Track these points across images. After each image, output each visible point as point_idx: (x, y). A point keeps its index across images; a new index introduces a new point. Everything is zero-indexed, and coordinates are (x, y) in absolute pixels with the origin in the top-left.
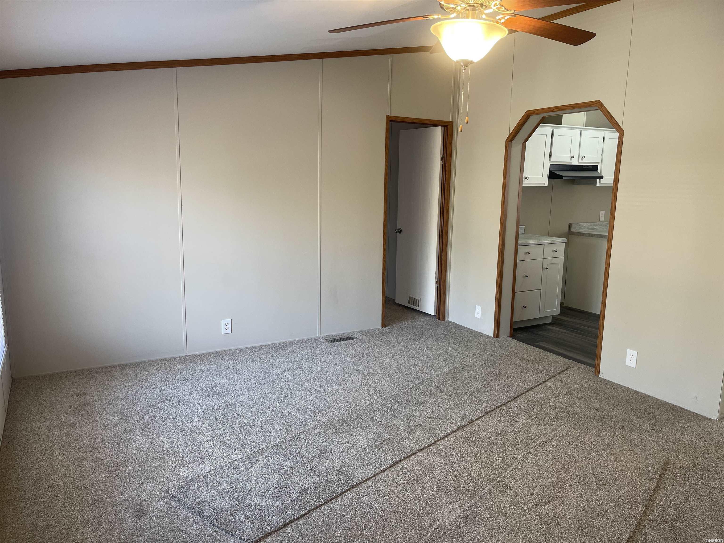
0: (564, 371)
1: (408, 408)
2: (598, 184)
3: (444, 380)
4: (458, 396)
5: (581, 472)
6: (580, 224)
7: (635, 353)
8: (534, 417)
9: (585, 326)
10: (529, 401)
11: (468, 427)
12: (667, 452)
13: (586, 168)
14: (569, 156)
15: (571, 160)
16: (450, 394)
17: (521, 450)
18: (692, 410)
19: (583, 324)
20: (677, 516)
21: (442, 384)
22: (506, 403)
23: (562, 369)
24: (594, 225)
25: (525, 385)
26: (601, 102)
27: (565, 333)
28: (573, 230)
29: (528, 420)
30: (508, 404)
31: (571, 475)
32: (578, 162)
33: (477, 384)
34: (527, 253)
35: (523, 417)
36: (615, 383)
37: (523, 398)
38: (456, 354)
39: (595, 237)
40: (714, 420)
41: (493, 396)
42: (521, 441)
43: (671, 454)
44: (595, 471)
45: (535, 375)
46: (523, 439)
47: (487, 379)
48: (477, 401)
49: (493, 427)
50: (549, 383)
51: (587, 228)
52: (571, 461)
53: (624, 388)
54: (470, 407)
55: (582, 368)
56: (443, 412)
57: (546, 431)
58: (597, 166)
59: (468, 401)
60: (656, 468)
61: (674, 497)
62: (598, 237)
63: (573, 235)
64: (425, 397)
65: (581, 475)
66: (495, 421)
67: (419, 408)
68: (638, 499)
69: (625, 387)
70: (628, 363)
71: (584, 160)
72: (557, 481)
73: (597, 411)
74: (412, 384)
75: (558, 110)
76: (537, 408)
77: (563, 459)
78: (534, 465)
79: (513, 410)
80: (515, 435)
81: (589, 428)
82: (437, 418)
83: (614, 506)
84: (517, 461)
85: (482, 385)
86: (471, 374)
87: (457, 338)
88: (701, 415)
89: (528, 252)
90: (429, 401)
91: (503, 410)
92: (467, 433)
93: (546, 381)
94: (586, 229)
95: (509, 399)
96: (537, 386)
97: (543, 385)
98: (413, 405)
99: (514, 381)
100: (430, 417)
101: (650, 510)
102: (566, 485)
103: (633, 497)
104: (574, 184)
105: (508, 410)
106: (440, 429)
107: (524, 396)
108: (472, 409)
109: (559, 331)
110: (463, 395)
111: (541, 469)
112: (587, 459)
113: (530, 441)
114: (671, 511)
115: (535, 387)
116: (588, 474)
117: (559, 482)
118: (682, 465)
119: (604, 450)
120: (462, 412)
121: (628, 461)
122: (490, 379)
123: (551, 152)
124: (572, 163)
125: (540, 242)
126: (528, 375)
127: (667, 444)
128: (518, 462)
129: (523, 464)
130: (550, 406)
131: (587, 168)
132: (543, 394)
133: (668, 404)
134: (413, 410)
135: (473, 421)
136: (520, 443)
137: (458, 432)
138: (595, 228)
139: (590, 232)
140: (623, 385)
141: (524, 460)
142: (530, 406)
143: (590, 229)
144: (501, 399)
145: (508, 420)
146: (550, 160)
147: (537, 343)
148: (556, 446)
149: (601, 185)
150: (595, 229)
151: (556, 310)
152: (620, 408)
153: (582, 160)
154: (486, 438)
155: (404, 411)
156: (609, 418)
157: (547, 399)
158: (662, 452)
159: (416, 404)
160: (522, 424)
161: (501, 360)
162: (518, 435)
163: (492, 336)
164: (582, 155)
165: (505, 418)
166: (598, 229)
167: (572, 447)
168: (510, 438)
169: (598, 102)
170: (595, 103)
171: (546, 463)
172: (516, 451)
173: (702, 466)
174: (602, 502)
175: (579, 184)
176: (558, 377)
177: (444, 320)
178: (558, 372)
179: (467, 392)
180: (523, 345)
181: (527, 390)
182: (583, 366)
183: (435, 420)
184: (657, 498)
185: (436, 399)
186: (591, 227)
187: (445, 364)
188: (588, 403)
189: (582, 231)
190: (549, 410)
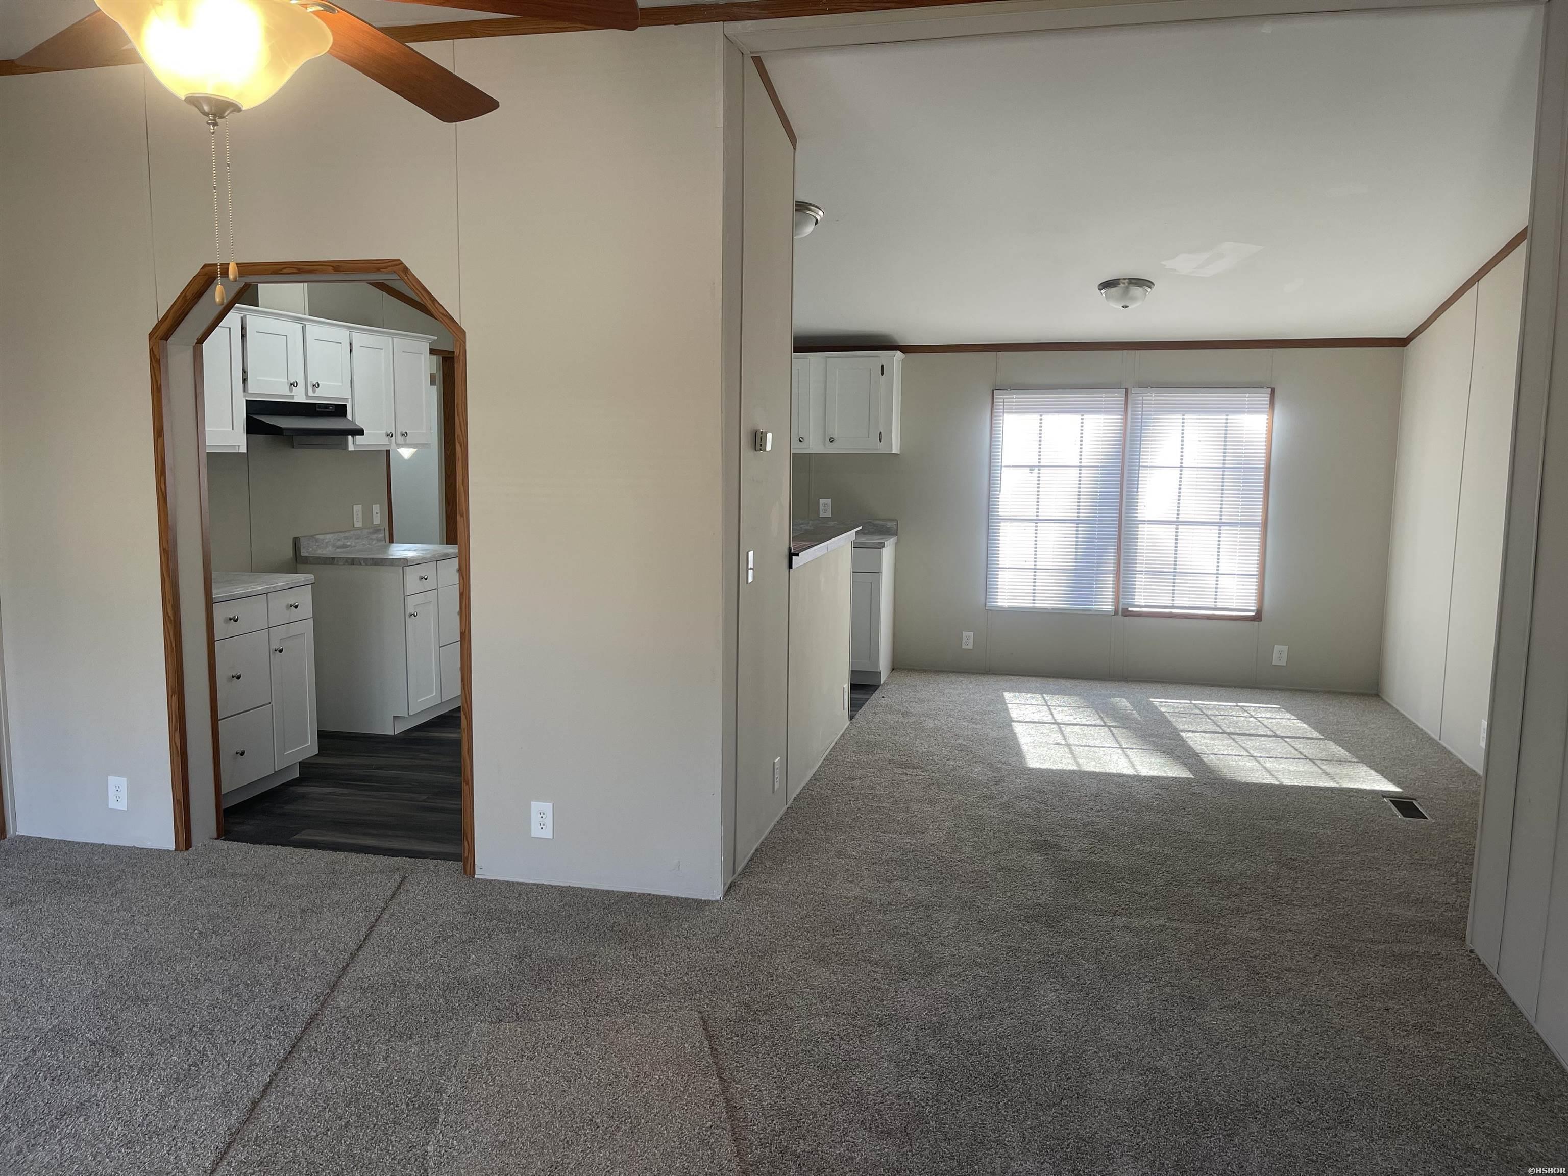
0: (399, 887)
1: (41, 1140)
2: (351, 447)
3: (105, 1013)
4: (173, 1047)
5: (578, 1120)
6: (318, 537)
7: (547, 807)
8: (399, 1027)
9: (378, 769)
10: (364, 991)
11: (251, 1127)
12: (691, 999)
13: (322, 410)
14: (286, 380)
15: (291, 390)
16: (147, 1050)
17: (421, 1129)
18: (674, 894)
19: (372, 765)
20: (789, 1129)
21: (106, 1029)
22: (313, 1019)
23: (392, 884)
24: (346, 538)
25: (331, 952)
26: (403, 263)
27: (342, 794)
28: (304, 553)
29: (390, 1041)
30: (319, 1018)
31: (563, 1137)
32: (305, 397)
33: (207, 995)
34: (230, 619)
35: (376, 1039)
36: (513, 883)
37: (344, 987)
38: (97, 926)
39: (361, 564)
40: (717, 901)
41: (271, 1012)
42: (408, 1105)
43: (699, 1000)
44: (602, 1103)
45: (342, 919)
46: (409, 1096)
47: (227, 970)
48: (234, 1042)
49: (317, 1096)
50: (384, 928)
51: (334, 546)
52: (544, 1103)
53: (537, 887)
54: (225, 1067)
55: (432, 868)
56: (158, 1112)
57: (446, 1051)
58: (345, 406)
59: (211, 1051)
60: (697, 1043)
61: (760, 1091)
62: (367, 565)
63: (307, 563)
64: (77, 1087)
65: (583, 1126)
66: (314, 1079)
67: (76, 1131)
68: (711, 1127)
69: (538, 885)
70: (536, 832)
71: (319, 392)
72: (546, 1167)
73: (520, 958)
74: (8, 1060)
75: (295, 271)
76: (394, 1002)
77: (525, 1104)
78: (475, 1152)
79: (342, 1029)
80: (383, 1094)
81: (529, 1005)
82: (150, 1138)
83: (684, 1168)
84: (431, 1164)
85: (223, 991)
86: (175, 970)
87: (74, 878)
88: (693, 899)
89: (235, 617)
90: (95, 1095)
91: (315, 1039)
92: (259, 1146)
93: (373, 926)
94: (330, 548)
95: (315, 1005)
96: (361, 947)
97: (374, 939)
98: (53, 1127)
99: (300, 951)
100: (129, 1144)
101: (741, 1141)
102: (569, 1169)
103: (701, 1128)
104: (293, 447)
105: (328, 1036)
106: (177, 1168)
107: (345, 981)
108: (235, 1069)
109: (330, 794)
110: (184, 1038)
111: (496, 1156)
112: (570, 1081)
113: (429, 1093)
114: (775, 1124)
115: (358, 950)
116: (593, 1117)
117: (551, 1167)
118: (728, 1015)
119: (589, 1045)
120: (213, 1090)
121: (643, 1050)
122: (235, 967)
123: (244, 371)
124: (293, 399)
125: (258, 588)
126: (323, 923)
127: (679, 981)
128: (435, 1164)
129: (448, 1163)
130: (419, 986)
131: (326, 410)
132: (386, 961)
133: (630, 895)
134: (60, 1141)
135: (255, 1103)
136: (409, 1111)
137: (232, 1152)
138: (349, 543)
139: (340, 553)
140: (531, 882)
141: (446, 1151)
142: (374, 1001)
143: (338, 548)
144: (295, 1013)
145: (344, 1063)
146: (245, 389)
147: (295, 837)
148: (493, 1080)
149: (356, 450)
150: (349, 546)
151: (309, 747)
152: (557, 936)
153: (314, 391)
154: (317, 1136)
155: (31, 1157)
156: (551, 967)
157: (401, 968)
158: (681, 1002)
159: (60, 1119)
160: (385, 1058)
161: (235, 906)
162: (390, 1090)
163: (173, 847)
164: (312, 380)
165: (333, 1058)
166: (354, 546)
167: (526, 1067)
168: (378, 1107)
169: (397, 263)
170: (390, 264)
171: (497, 1135)
172: (411, 1136)
173: (759, 1002)
174: (658, 1171)
175: (303, 445)
176: (394, 907)
177: (6, 837)
178: (390, 893)
179: (194, 1026)
180: (264, 853)
181: (345, 964)
182: (432, 863)
183: (146, 1145)
184: (735, 1107)
185: (115, 1081)
186: (340, 543)
187: (82, 968)
188: (491, 946)
189: (324, 552)
190: (423, 996)
